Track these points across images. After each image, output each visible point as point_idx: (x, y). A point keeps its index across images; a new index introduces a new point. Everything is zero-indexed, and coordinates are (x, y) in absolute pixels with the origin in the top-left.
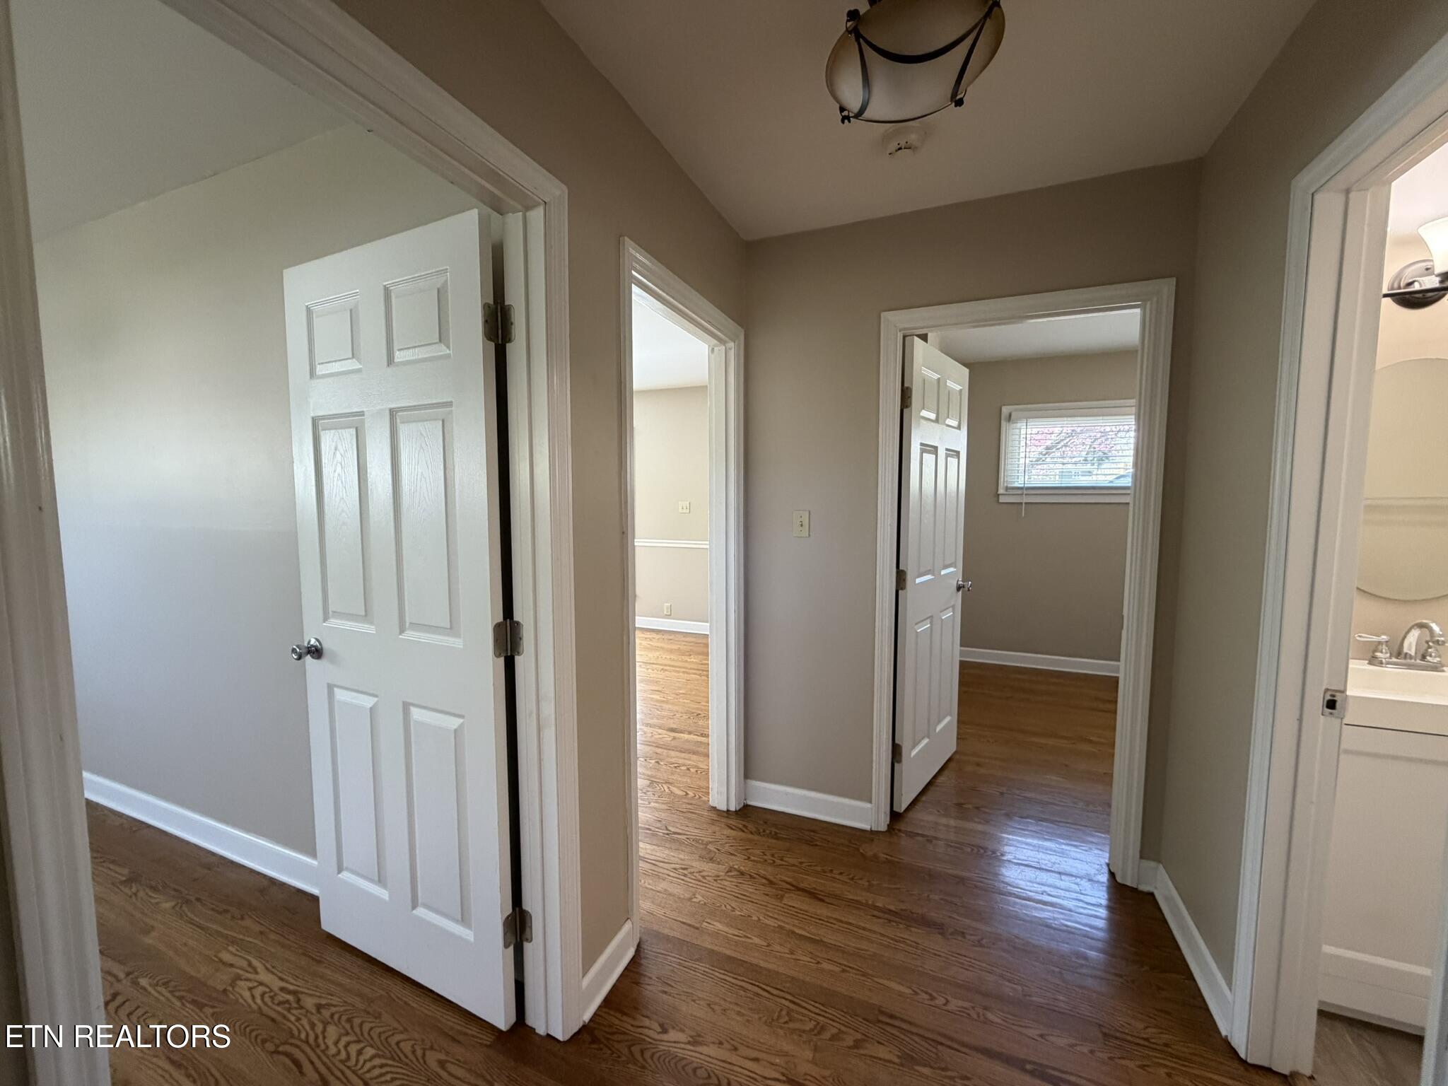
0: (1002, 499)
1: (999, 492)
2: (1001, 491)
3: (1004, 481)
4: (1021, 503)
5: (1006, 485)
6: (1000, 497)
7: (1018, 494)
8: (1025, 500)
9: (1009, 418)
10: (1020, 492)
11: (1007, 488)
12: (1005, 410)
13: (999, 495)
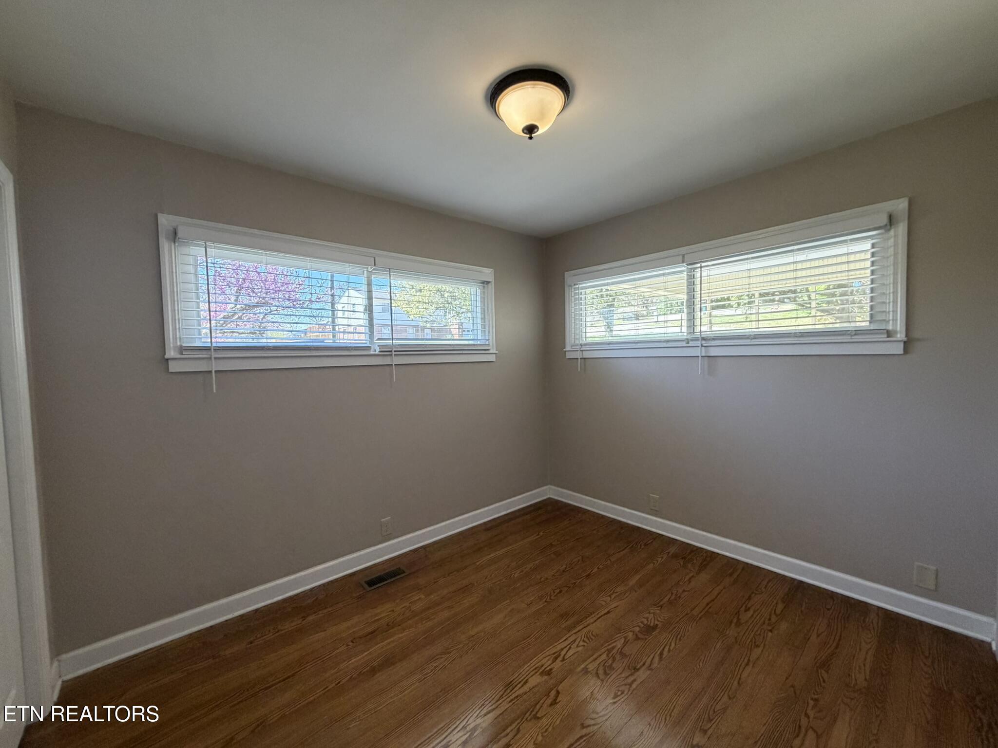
0: (174, 367)
1: (166, 357)
2: (171, 353)
3: (175, 338)
4: (210, 372)
5: (179, 344)
6: (171, 363)
7: (203, 358)
8: (215, 366)
9: (174, 236)
10: (204, 355)
11: (182, 349)
12: (165, 221)
13: (167, 360)
